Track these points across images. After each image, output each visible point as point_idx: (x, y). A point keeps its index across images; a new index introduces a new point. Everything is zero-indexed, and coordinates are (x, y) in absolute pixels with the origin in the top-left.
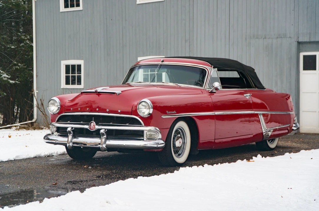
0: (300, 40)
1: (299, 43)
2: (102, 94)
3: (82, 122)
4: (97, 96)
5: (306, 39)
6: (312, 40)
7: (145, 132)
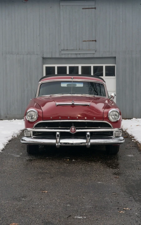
0: (45, 56)
1: (43, 58)
2: (76, 106)
3: (60, 127)
4: (72, 107)
5: (49, 56)
6: (54, 56)
7: (114, 132)
